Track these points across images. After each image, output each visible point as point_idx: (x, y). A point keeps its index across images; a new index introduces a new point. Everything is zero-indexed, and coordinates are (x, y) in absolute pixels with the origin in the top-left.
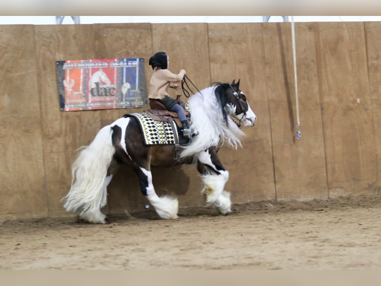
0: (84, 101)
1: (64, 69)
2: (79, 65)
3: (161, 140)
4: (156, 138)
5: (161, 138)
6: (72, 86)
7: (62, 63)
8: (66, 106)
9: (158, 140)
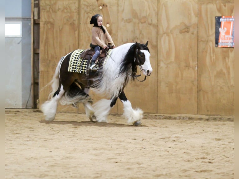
0: (232, 41)
1: (220, 21)
2: (230, 19)
3: (78, 70)
4: (75, 68)
5: (78, 69)
6: (225, 32)
7: (219, 18)
8: (219, 44)
9: (75, 69)
